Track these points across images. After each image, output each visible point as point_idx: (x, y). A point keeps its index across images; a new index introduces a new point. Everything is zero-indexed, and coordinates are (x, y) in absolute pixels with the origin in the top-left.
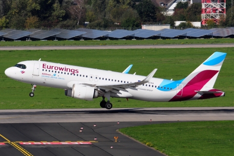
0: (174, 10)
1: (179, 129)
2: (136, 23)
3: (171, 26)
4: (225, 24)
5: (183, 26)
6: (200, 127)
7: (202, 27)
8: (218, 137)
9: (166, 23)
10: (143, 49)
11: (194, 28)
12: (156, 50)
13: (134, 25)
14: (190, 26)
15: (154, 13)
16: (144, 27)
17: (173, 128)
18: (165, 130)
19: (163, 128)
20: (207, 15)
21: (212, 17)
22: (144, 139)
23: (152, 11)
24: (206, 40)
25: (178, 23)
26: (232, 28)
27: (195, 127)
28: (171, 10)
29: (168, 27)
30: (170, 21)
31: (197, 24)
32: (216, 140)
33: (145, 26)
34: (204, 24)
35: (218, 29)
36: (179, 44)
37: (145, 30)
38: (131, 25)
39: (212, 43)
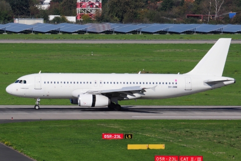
0: (49, 3)
1: (41, 128)
2: (7, 17)
3: (44, 20)
4: (101, 19)
5: (56, 21)
6: (63, 126)
7: (77, 22)
8: (80, 137)
9: (39, 17)
10: (12, 44)
11: (69, 22)
12: (26, 44)
13: (5, 18)
14: (64, 21)
15: (27, 6)
16: (17, 21)
17: (35, 127)
18: (26, 128)
19: (24, 127)
20: (82, 9)
21: (88, 12)
22: (4, 138)
23: (25, 4)
24: (81, 35)
25: (52, 17)
26: (107, 23)
27: (58, 126)
28: (46, 4)
29: (41, 21)
30: (44, 15)
31: (72, 19)
32: (78, 139)
33: (17, 19)
34: (79, 19)
35: (93, 24)
36: (51, 39)
37: (18, 24)
38: (3, 19)
39: (85, 39)
